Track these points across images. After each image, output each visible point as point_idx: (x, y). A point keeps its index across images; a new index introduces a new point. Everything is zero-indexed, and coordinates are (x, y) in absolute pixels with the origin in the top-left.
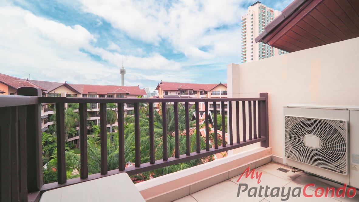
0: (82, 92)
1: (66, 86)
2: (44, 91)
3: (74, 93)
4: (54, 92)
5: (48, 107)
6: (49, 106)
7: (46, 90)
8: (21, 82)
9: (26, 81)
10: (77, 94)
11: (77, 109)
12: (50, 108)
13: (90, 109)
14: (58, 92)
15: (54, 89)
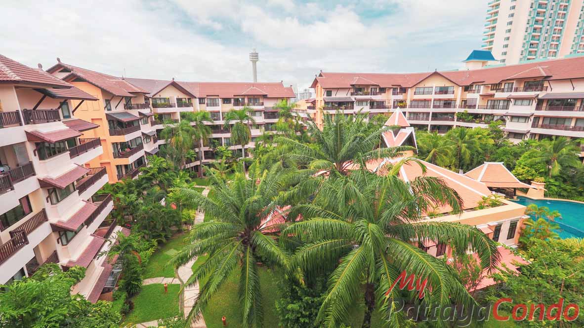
0: (197, 95)
1: (174, 85)
2: (146, 95)
3: (187, 97)
4: (160, 96)
5: (155, 119)
6: (157, 117)
7: (149, 94)
8: (116, 82)
9: (121, 80)
10: (190, 99)
11: (193, 121)
12: (157, 120)
13: (211, 121)
14: (165, 95)
15: (159, 92)
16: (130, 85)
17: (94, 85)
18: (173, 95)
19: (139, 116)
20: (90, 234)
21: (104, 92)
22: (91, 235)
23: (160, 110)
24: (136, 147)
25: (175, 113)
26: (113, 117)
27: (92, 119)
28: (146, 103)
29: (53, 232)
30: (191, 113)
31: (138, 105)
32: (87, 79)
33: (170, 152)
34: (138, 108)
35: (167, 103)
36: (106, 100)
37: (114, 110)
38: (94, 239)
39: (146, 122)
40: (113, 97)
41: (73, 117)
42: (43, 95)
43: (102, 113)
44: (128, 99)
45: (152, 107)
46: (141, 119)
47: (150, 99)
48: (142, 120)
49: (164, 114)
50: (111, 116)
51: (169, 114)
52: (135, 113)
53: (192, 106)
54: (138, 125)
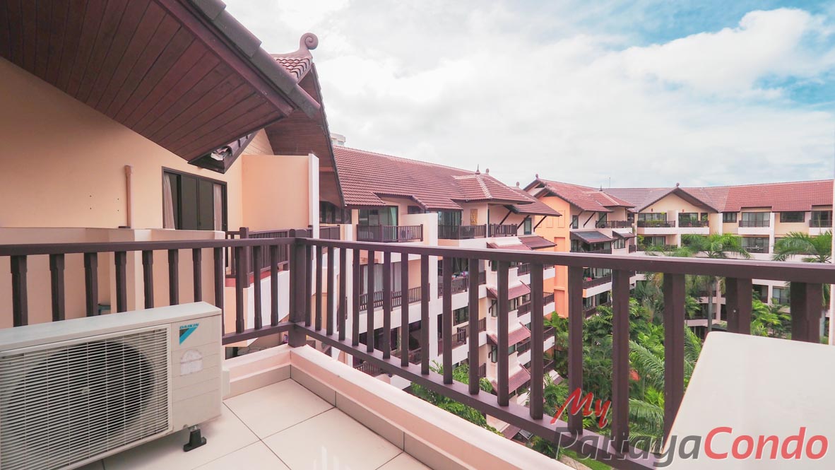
0: (721, 207)
1: (679, 193)
2: (629, 209)
3: (700, 211)
4: (652, 210)
5: (639, 242)
6: (641, 241)
7: (633, 207)
8: (592, 194)
9: (598, 192)
10: (706, 214)
11: (703, 251)
12: (642, 244)
13: (742, 252)
14: (660, 208)
15: (652, 204)
16: (608, 197)
17: (563, 199)
18: (675, 209)
19: (612, 238)
20: (519, 363)
21: (573, 207)
22: (521, 365)
23: (648, 231)
24: (601, 277)
25: (674, 235)
26: (578, 236)
27: (555, 238)
28: (628, 220)
29: (487, 343)
30: (706, 237)
31: (613, 222)
32: (558, 193)
33: (650, 293)
34: (613, 226)
35: (661, 220)
36: (574, 216)
37: (581, 228)
38: (522, 371)
39: (623, 246)
40: (581, 212)
41: (534, 234)
42: (509, 211)
43: (566, 231)
44: (603, 215)
45: (636, 226)
46: (614, 241)
47: (636, 216)
48: (616, 243)
49: (655, 236)
50: (575, 235)
51: (664, 237)
52: (608, 233)
53: (708, 226)
54: (609, 248)
